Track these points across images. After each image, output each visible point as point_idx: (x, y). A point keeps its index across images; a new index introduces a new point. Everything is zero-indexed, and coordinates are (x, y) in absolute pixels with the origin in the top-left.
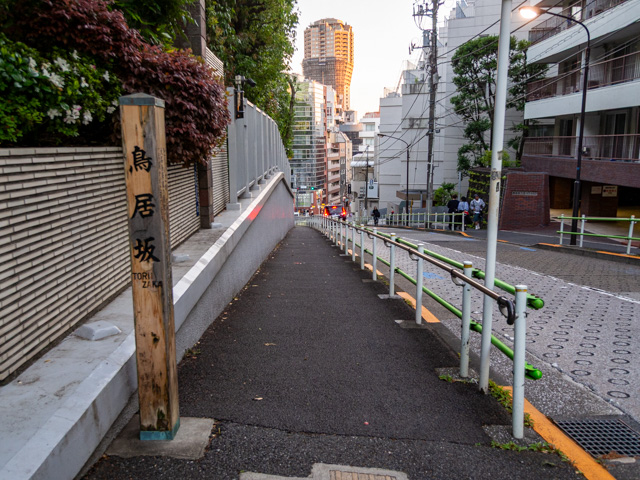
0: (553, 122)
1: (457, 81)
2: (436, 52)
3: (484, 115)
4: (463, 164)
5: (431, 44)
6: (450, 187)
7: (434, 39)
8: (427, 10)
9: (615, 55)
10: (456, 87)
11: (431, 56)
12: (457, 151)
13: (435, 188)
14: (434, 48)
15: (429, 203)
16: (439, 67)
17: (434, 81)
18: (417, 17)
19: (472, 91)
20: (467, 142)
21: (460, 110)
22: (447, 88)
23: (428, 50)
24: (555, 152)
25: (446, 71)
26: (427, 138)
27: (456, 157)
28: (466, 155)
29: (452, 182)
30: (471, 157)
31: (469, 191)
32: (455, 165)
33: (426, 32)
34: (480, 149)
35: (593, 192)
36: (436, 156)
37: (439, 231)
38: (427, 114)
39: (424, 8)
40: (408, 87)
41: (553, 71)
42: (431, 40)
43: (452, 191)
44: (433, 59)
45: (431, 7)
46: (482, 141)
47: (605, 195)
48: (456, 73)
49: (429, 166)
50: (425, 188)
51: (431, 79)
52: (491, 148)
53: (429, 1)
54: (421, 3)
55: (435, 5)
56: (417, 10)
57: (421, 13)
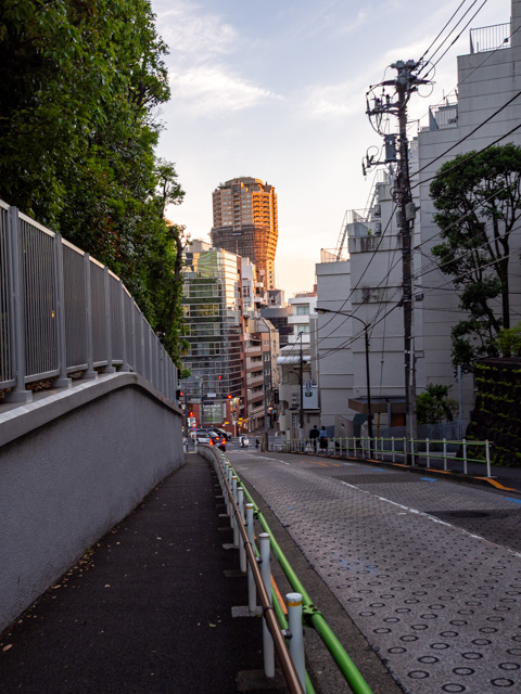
1: (442, 221)
2: (407, 169)
3: (490, 273)
4: (462, 354)
5: (398, 157)
6: (439, 392)
7: (404, 150)
8: (389, 105)
10: (439, 230)
11: (401, 175)
12: (450, 331)
13: (419, 392)
14: (404, 163)
15: (411, 419)
16: (415, 192)
17: (408, 214)
18: (373, 117)
19: (460, 232)
20: (466, 316)
21: (449, 267)
22: (426, 230)
23: (395, 166)
27: (448, 344)
28: (465, 337)
29: (443, 383)
30: (474, 340)
31: (479, 399)
32: (449, 354)
33: (389, 138)
34: (488, 327)
36: (417, 343)
37: (434, 471)
38: (397, 277)
39: (385, 102)
40: (358, 241)
42: (397, 147)
43: (444, 398)
44: (403, 181)
45: (395, 99)
46: (491, 315)
48: (439, 208)
49: (407, 356)
50: (403, 393)
51: (403, 213)
52: (507, 326)
53: (391, 90)
54: (378, 93)
55: (401, 97)
56: (372, 107)
57: (378, 109)
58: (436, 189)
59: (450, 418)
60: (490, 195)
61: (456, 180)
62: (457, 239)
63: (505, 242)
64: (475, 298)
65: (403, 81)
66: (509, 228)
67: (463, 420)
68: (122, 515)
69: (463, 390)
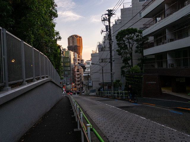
0: (154, 57)
1: (118, 44)
2: (111, 33)
3: (128, 55)
4: (123, 73)
5: (109, 30)
6: (118, 81)
7: (110, 29)
8: (106, 19)
9: (178, 29)
10: (118, 46)
11: (109, 34)
12: (120, 68)
13: (114, 81)
14: (110, 32)
15: (112, 87)
16: (112, 38)
17: (111, 43)
18: (103, 22)
19: (122, 47)
20: (124, 65)
21: (120, 54)
22: (115, 46)
23: (108, 32)
24: (156, 67)
26: (110, 64)
27: (120, 70)
28: (124, 69)
29: (119, 79)
30: (125, 70)
31: (127, 82)
32: (120, 73)
33: (106, 26)
34: (128, 67)
35: (176, 81)
36: (113, 71)
38: (109, 56)
39: (105, 18)
40: (100, 49)
42: (108, 28)
43: (119, 82)
44: (110, 36)
45: (108, 18)
46: (129, 64)
47: (181, 81)
48: (117, 41)
49: (111, 73)
50: (111, 82)
52: (132, 67)
53: (107, 16)
54: (104, 16)
55: (109, 17)
56: (103, 19)
57: (104, 20)
58: (117, 37)
59: (121, 87)
60: (128, 39)
61: (121, 35)
62: (122, 48)
63: (131, 49)
64: (125, 61)
65: (109, 14)
66: (132, 46)
67: (123, 87)
68: (48, 110)
69: (123, 80)
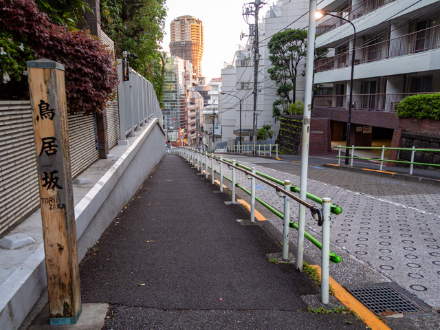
0: (332, 85)
1: (272, 59)
2: (258, 39)
3: (289, 81)
4: (276, 113)
5: (254, 33)
6: (268, 128)
7: (257, 30)
8: (252, 11)
11: (255, 42)
12: (272, 104)
13: (259, 128)
14: (257, 36)
15: (255, 138)
16: (260, 49)
17: (257, 58)
18: (245, 16)
20: (278, 98)
21: (274, 77)
22: (265, 63)
23: (253, 37)
24: (334, 105)
25: (264, 52)
26: (253, 95)
27: (271, 108)
28: (278, 106)
29: (269, 124)
30: (281, 108)
31: (280, 131)
32: (271, 113)
33: (251, 25)
34: (287, 103)
35: (357, 131)
36: (258, 108)
37: (262, 156)
38: (252, 80)
39: (250, 10)
40: (240, 61)
41: (331, 53)
42: (254, 30)
43: (269, 130)
44: (256, 43)
45: (254, 9)
46: (288, 98)
47: (364, 132)
48: (271, 53)
49: (254, 114)
50: (252, 128)
51: (255, 57)
52: (294, 102)
53: (253, 5)
54: (247, 6)
55: (257, 8)
56: (245, 11)
57: (247, 13)
58: (270, 46)
59: (271, 138)
60: (291, 49)
61: (278, 42)
62: (279, 66)
63: (295, 70)
64: (283, 90)
65: (257, 3)
66: (297, 64)
67: (275, 138)
69: (276, 127)
